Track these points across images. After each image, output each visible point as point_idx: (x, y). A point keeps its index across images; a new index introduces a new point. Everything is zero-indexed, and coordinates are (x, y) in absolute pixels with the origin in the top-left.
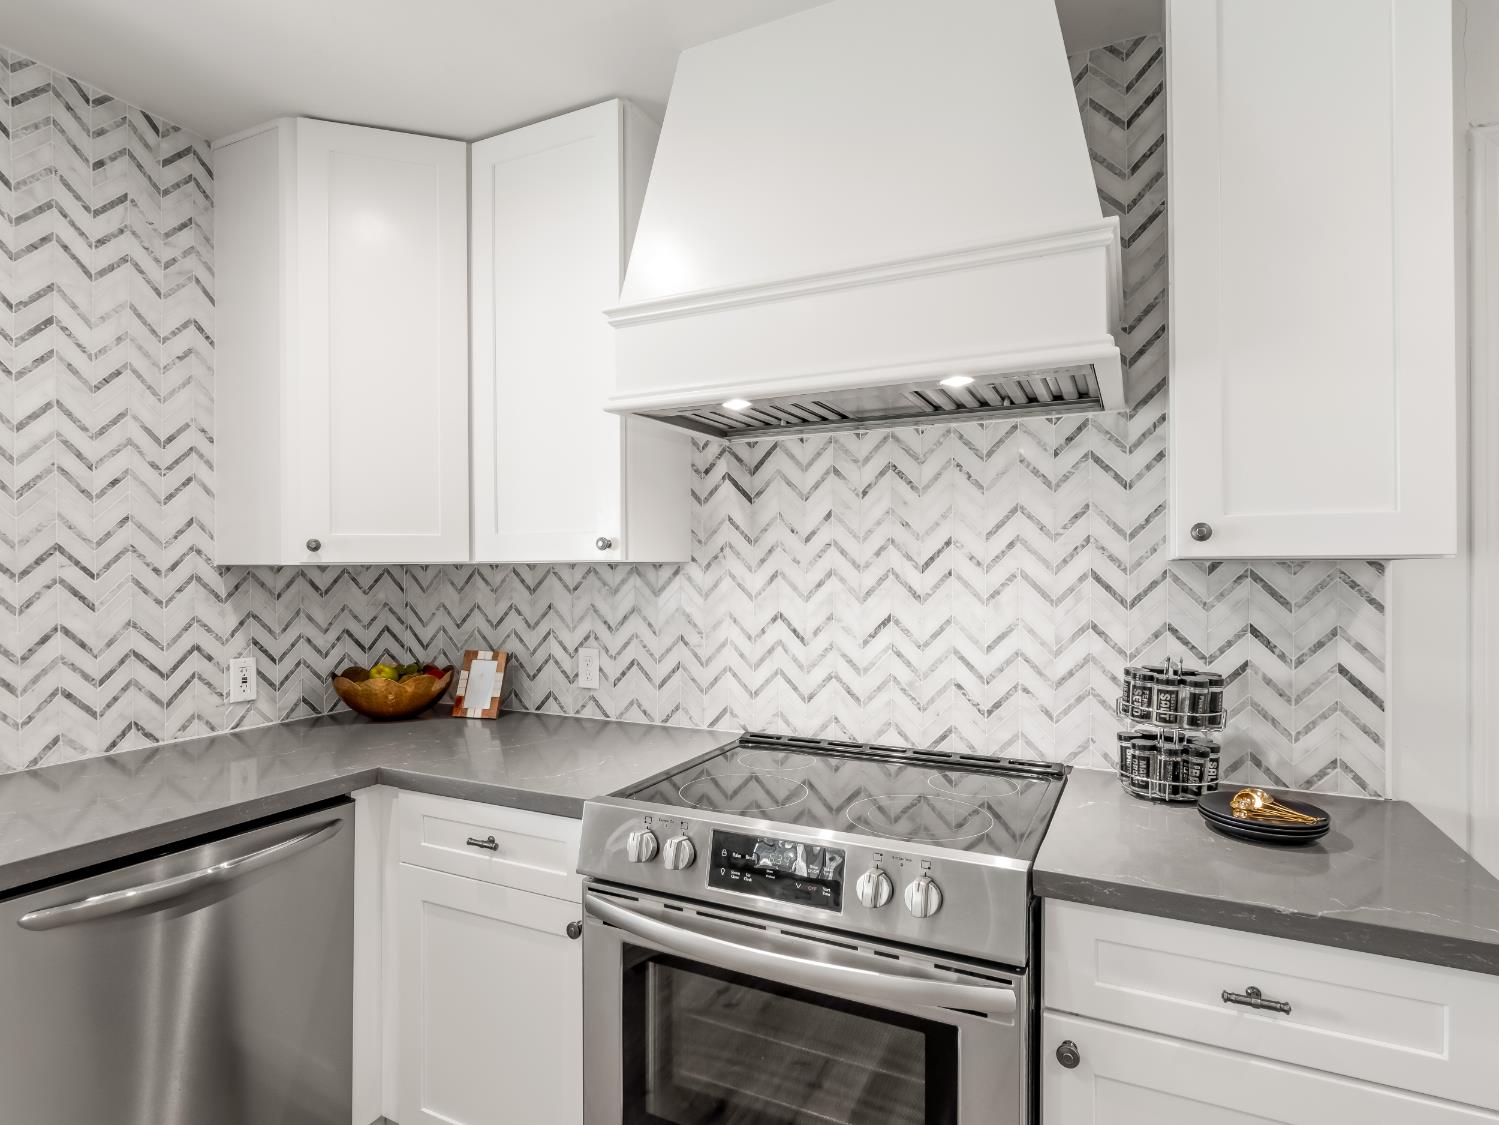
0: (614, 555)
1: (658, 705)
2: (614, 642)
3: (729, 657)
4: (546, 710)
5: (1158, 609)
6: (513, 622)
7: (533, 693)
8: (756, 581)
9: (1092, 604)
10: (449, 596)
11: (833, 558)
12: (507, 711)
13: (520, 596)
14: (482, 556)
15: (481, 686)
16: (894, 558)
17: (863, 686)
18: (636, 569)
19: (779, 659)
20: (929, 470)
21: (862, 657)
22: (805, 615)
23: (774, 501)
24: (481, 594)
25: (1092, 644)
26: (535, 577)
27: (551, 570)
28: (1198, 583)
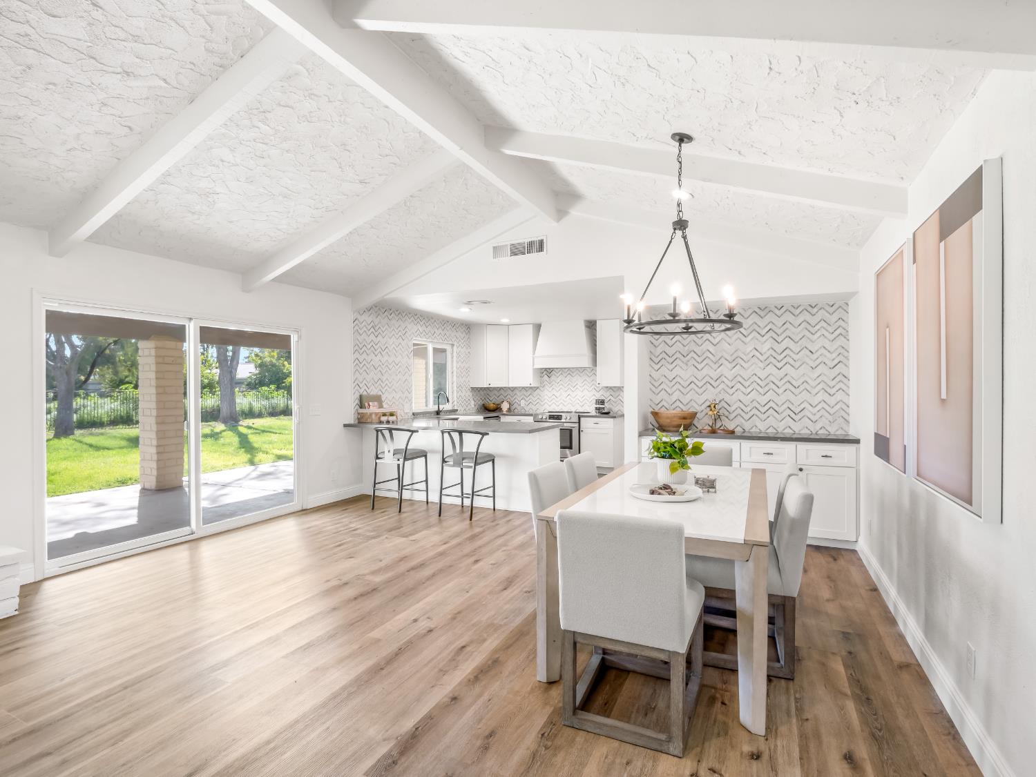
0: (532, 386)
1: (534, 408)
2: (527, 399)
3: (546, 401)
4: (516, 410)
5: (601, 392)
6: (509, 396)
7: (513, 408)
8: (550, 390)
9: (594, 391)
10: (496, 392)
11: (561, 386)
12: (509, 410)
13: (510, 392)
14: (510, 386)
15: (505, 407)
16: (569, 386)
17: (565, 404)
18: (531, 388)
19: (554, 401)
20: (575, 374)
21: (565, 400)
22: (558, 395)
23: (553, 378)
24: (502, 392)
25: (594, 397)
26: (513, 389)
27: (516, 388)
28: (605, 389)
